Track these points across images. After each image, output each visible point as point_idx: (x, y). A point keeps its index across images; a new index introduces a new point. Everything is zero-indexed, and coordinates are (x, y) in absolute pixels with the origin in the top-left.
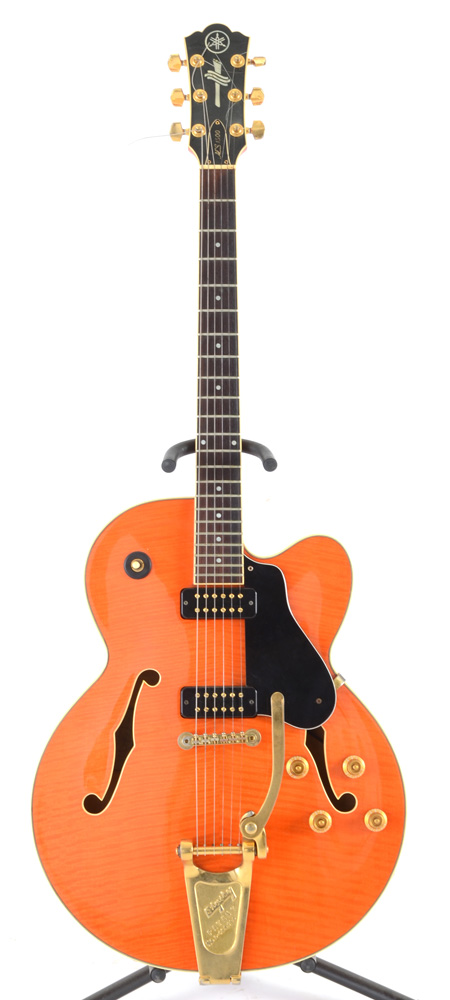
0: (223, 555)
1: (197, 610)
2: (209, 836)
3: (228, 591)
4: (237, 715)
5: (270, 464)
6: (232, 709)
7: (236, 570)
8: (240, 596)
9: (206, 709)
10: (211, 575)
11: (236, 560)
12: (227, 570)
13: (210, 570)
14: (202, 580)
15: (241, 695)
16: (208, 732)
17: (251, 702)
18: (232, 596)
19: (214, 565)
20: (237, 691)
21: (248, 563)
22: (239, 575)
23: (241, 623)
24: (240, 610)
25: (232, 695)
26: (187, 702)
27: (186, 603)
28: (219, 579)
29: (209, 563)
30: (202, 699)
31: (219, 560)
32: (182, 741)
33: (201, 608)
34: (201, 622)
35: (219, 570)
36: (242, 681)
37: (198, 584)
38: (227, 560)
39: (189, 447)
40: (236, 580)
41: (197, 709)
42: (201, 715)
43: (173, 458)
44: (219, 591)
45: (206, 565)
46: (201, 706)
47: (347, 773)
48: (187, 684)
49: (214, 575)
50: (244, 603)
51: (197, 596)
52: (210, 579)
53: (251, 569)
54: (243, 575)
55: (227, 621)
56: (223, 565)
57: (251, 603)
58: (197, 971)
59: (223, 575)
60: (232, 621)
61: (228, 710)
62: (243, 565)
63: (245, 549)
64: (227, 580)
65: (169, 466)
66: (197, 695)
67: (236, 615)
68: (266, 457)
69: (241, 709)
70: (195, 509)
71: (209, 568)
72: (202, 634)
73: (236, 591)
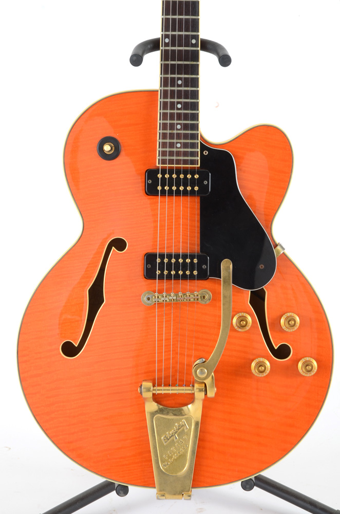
0: (182, 141)
1: (159, 188)
2: (167, 377)
3: (186, 172)
4: (192, 277)
5: (225, 60)
6: (188, 273)
7: (193, 154)
8: (196, 176)
9: (166, 272)
10: (172, 158)
11: (193, 145)
12: (185, 154)
13: (171, 154)
14: (164, 162)
15: (195, 261)
16: (167, 292)
17: (204, 267)
18: (189, 176)
19: (175, 150)
20: (192, 257)
21: (203, 148)
22: (196, 158)
23: (197, 200)
24: (196, 188)
25: (188, 261)
26: (149, 266)
27: (150, 182)
28: (178, 162)
29: (170, 147)
30: (162, 263)
31: (179, 145)
32: (145, 299)
33: (163, 186)
34: (163, 199)
35: (178, 154)
36: (197, 249)
37: (160, 165)
38: (185, 145)
39: (153, 45)
40: (193, 162)
41: (158, 272)
42: (161, 277)
43: (140, 54)
44: (178, 172)
45: (168, 149)
46: (162, 270)
47: (284, 327)
48: (150, 250)
49: (175, 158)
50: (199, 182)
51: (160, 176)
52: (171, 162)
53: (206, 153)
54: (199, 158)
55: (185, 198)
56: (182, 150)
57: (205, 183)
58: (155, 487)
59: (182, 158)
60: (189, 198)
61: (184, 273)
62: (199, 150)
63: (201, 136)
64: (185, 162)
65: (136, 60)
66: (158, 260)
67: (193, 193)
68: (221, 54)
69: (195, 273)
70: (159, 100)
71: (170, 152)
72: (163, 208)
73: (193, 172)
